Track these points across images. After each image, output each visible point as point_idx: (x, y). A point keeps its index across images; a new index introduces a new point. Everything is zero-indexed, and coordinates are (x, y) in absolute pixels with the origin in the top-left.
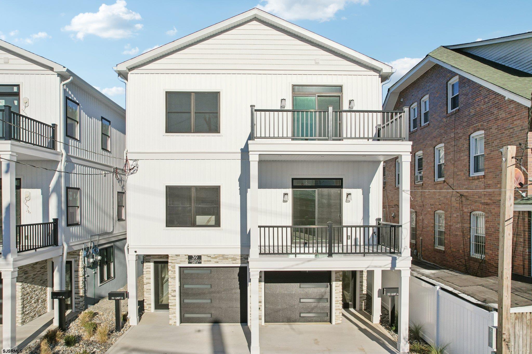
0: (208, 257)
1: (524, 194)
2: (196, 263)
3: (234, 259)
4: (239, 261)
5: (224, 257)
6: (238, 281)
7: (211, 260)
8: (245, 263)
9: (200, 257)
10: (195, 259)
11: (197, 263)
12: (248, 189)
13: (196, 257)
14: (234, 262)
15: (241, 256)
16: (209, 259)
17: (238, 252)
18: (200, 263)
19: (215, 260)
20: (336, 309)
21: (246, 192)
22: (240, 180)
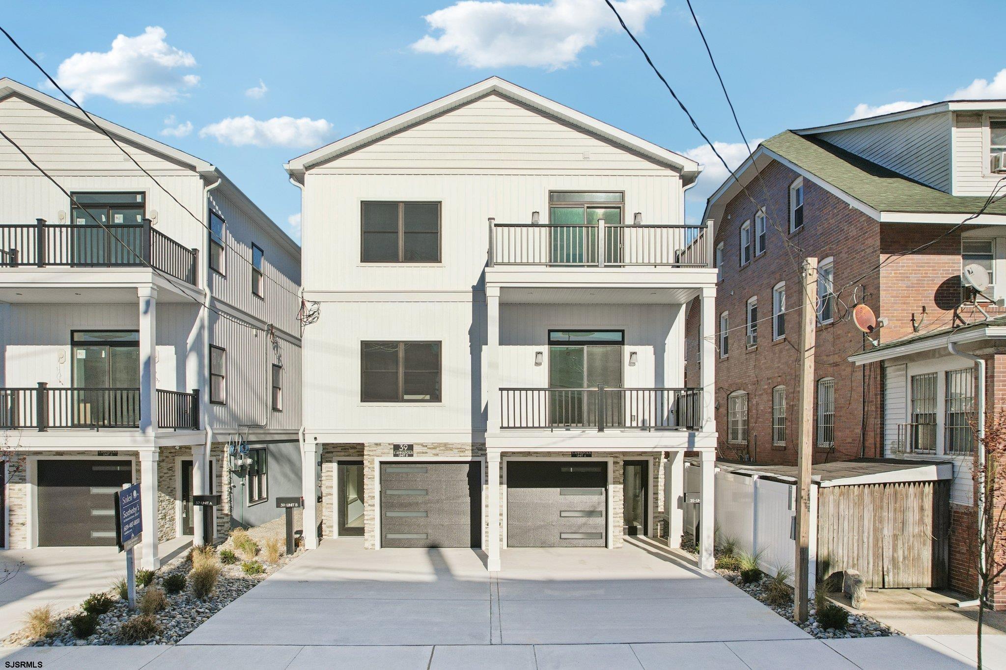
0: (423, 446)
1: (875, 343)
2: (405, 456)
3: (462, 450)
4: (469, 453)
5: (447, 447)
6: (467, 484)
7: (428, 451)
8: (478, 456)
9: (411, 447)
10: (404, 449)
11: (407, 455)
12: (484, 347)
13: (406, 447)
14: (462, 454)
15: (472, 446)
16: (425, 450)
17: (468, 439)
18: (412, 455)
19: (434, 451)
20: (615, 526)
21: (481, 350)
22: (471, 332)
